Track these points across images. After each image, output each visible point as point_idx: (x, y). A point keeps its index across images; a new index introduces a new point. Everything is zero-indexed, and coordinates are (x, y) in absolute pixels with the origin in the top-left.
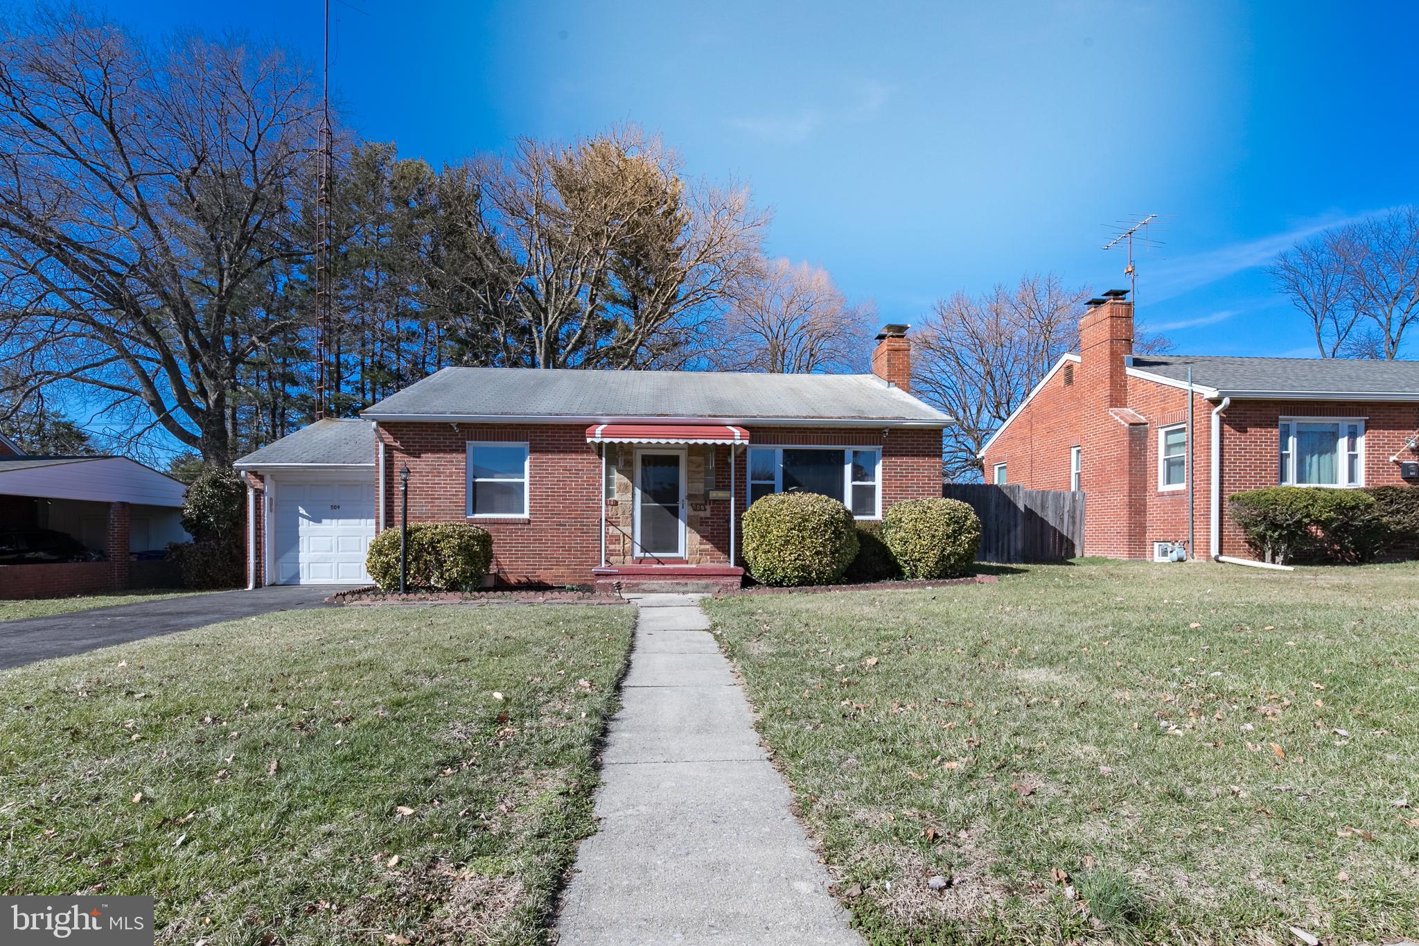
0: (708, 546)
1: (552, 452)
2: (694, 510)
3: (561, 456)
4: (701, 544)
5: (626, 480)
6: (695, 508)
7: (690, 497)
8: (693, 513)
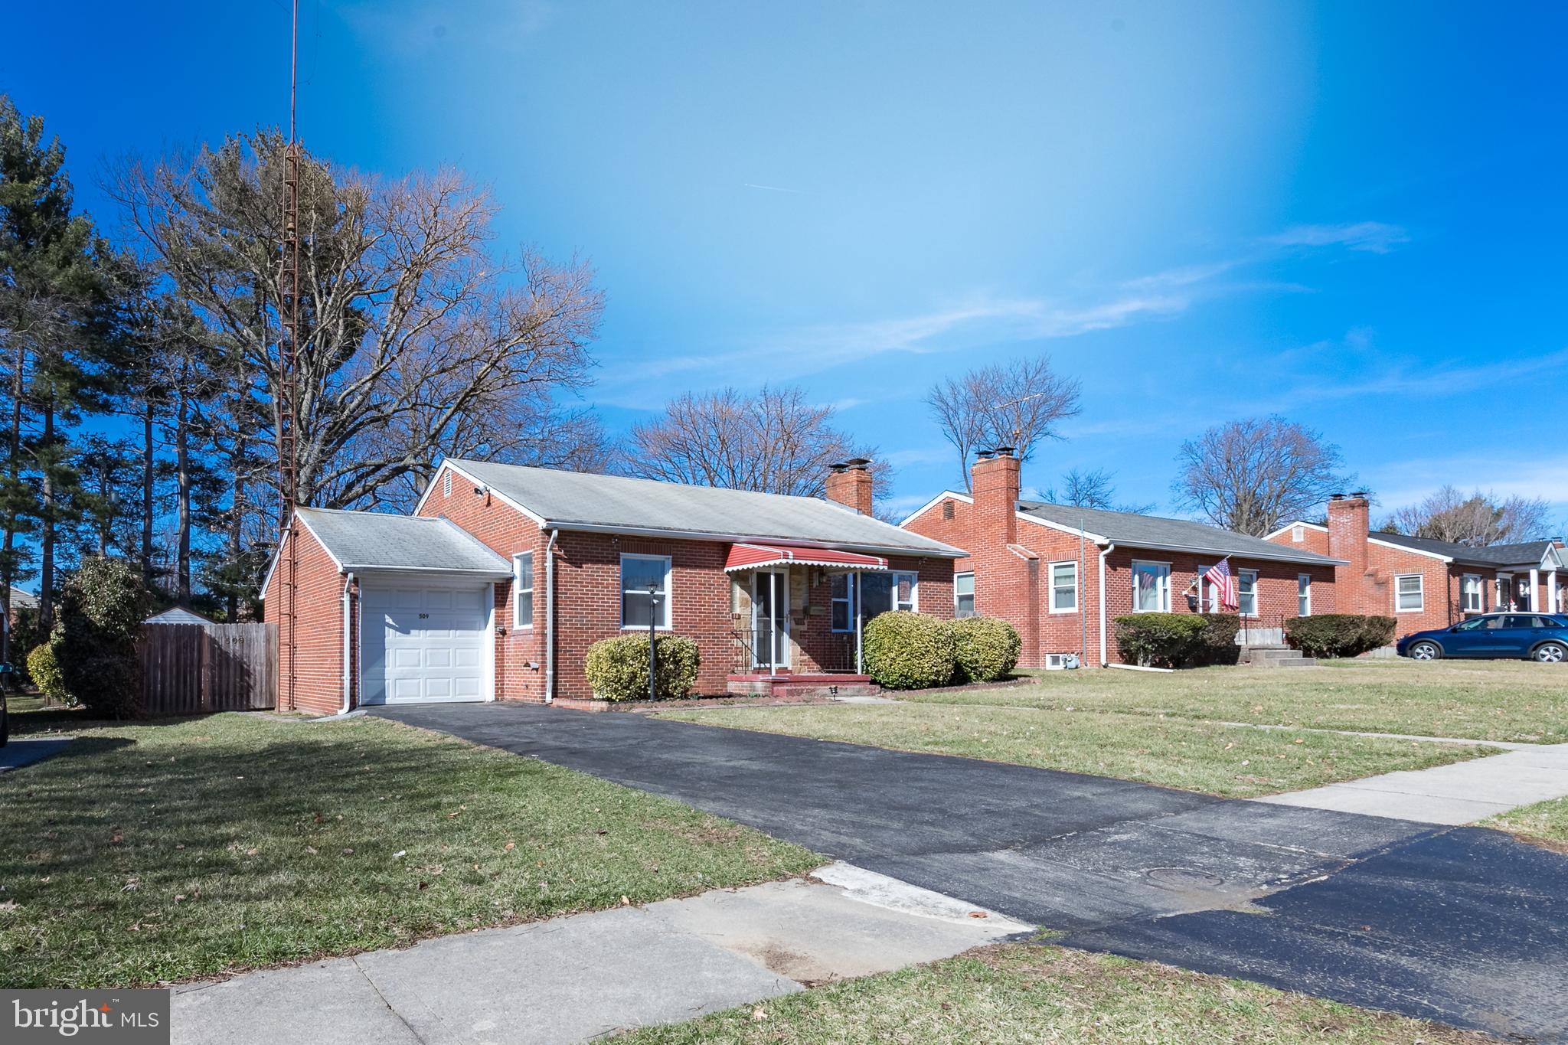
0: (806, 657)
1: (690, 567)
2: (797, 624)
3: (698, 571)
4: (801, 655)
5: (747, 596)
6: (798, 622)
7: (791, 612)
8: (795, 627)
